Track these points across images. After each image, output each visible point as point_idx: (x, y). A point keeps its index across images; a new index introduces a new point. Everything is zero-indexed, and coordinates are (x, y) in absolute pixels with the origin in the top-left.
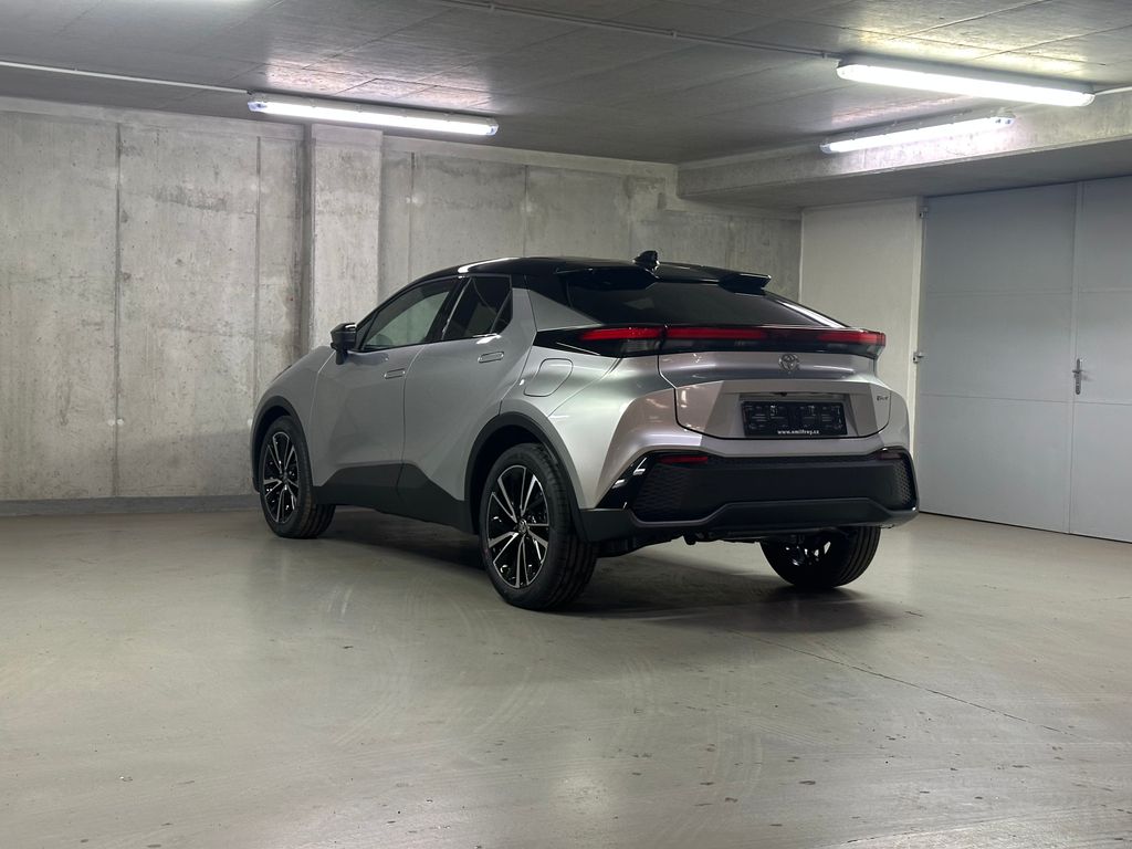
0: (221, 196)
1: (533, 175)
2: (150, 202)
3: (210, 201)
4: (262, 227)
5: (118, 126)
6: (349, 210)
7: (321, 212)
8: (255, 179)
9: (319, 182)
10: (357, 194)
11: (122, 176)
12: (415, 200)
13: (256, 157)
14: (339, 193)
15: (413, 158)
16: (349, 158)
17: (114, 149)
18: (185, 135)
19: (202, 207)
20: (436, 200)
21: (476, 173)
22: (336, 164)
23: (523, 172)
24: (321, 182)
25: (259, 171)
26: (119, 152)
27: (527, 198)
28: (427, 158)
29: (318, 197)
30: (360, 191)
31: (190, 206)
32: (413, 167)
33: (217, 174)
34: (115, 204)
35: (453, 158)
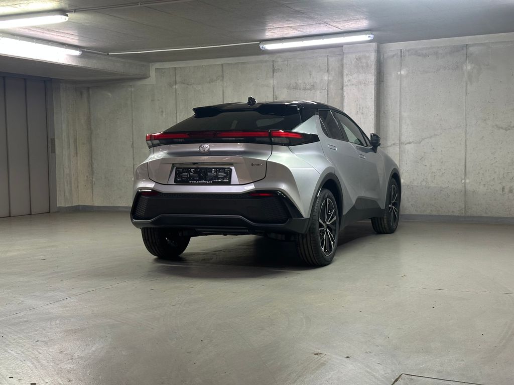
0: (312, 84)
1: (471, 49)
2: (285, 90)
3: (308, 87)
4: (330, 95)
5: (273, 61)
6: (360, 83)
7: (347, 85)
8: (326, 74)
9: (346, 72)
10: (363, 74)
11: (275, 81)
12: (403, 72)
13: (326, 64)
14: (355, 75)
15: (401, 52)
16: (360, 58)
17: (272, 70)
18: (298, 60)
19: (305, 89)
20: (414, 71)
21: (436, 54)
22: (353, 62)
23: (465, 48)
24: (347, 72)
25: (328, 71)
26: (274, 72)
27: (467, 62)
28: (408, 51)
29: (345, 79)
30: (365, 73)
31: (300, 89)
32: (401, 56)
33: (310, 75)
34: (273, 93)
35: (423, 48)
